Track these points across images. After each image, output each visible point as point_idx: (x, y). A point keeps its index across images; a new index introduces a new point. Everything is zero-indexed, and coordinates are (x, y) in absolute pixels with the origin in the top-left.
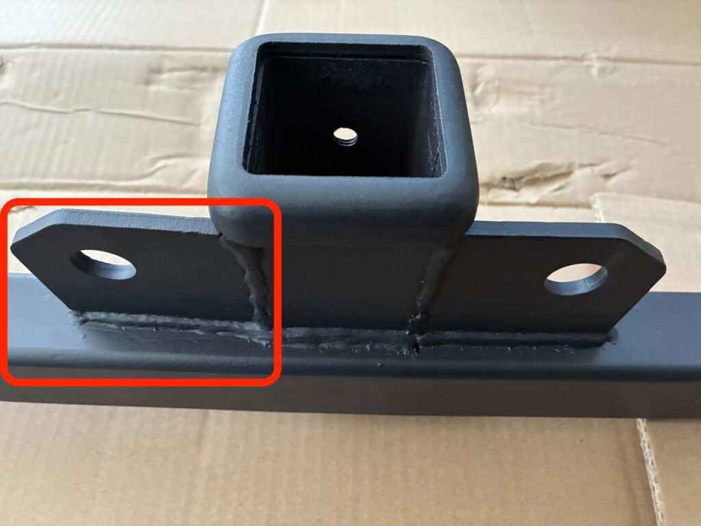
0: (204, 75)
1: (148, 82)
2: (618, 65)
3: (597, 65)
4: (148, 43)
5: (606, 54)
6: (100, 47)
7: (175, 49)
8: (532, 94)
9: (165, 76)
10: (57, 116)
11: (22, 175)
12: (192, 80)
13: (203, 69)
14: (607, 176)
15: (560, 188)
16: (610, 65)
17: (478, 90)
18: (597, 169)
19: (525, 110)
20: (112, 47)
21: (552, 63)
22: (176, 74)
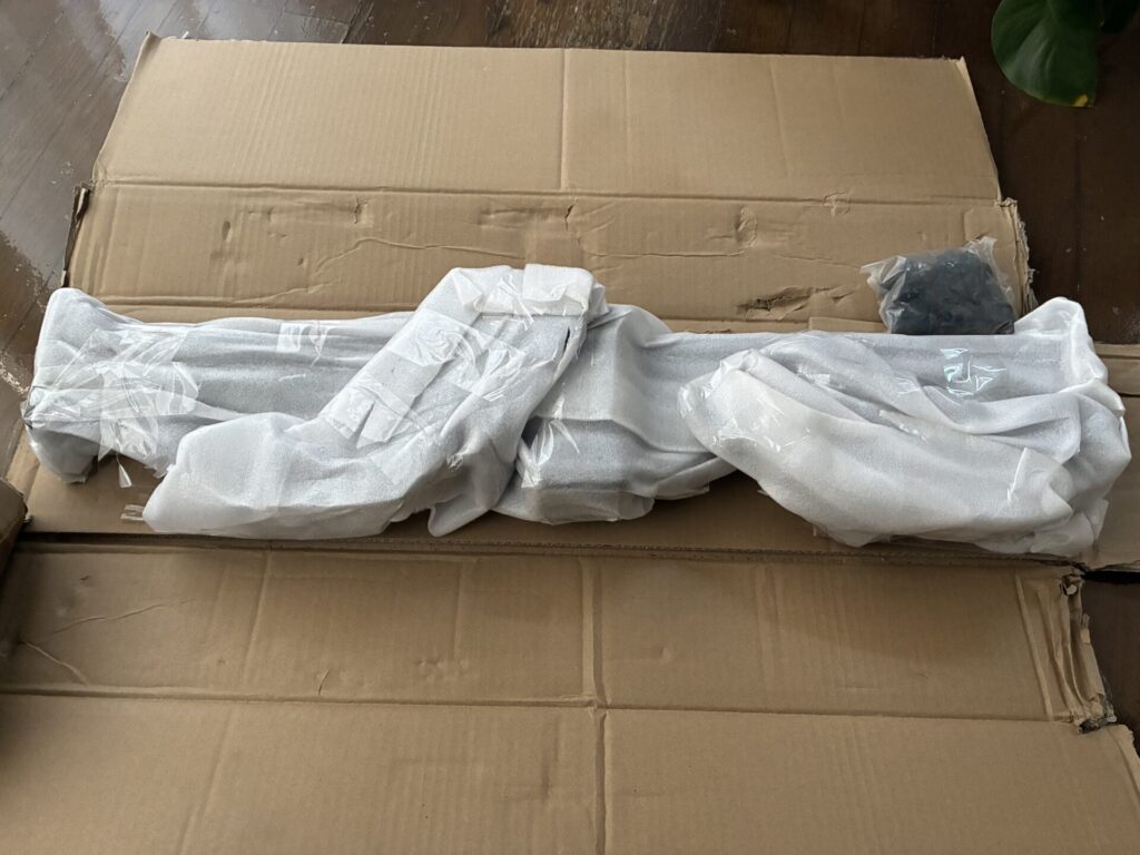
0: (524, 215)
1: (480, 222)
2: (852, 205)
3: (835, 206)
4: (476, 188)
5: (842, 196)
6: (438, 191)
7: (498, 193)
8: (784, 231)
9: (492, 216)
10: (414, 252)
11: (396, 301)
12: (515, 220)
13: (522, 210)
14: (837, 299)
15: (801, 308)
16: (845, 205)
17: (741, 227)
18: (830, 293)
19: (777, 244)
20: (447, 191)
21: (801, 204)
22: (501, 214)
